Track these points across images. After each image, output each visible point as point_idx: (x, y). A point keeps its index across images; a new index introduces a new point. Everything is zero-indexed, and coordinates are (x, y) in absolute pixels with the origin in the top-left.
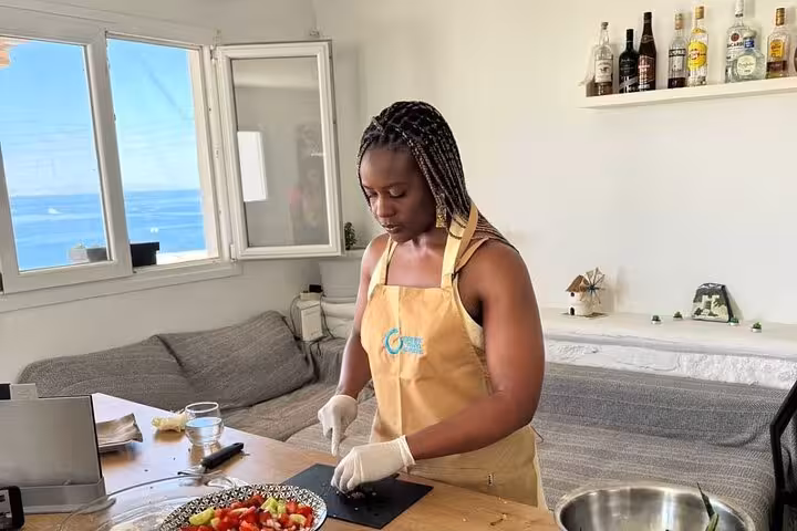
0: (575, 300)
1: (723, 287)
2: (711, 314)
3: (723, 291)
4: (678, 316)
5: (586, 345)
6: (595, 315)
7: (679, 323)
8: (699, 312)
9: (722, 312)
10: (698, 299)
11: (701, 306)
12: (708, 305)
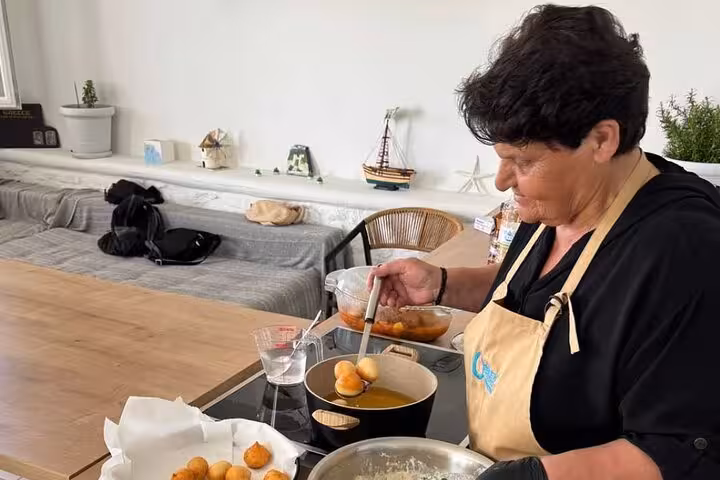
0: (204, 156)
1: (307, 148)
2: (298, 170)
3: (307, 151)
4: (276, 171)
5: (210, 192)
6: (221, 168)
7: (277, 176)
8: (291, 168)
9: (304, 168)
10: (290, 158)
11: (293, 163)
12: (297, 161)
